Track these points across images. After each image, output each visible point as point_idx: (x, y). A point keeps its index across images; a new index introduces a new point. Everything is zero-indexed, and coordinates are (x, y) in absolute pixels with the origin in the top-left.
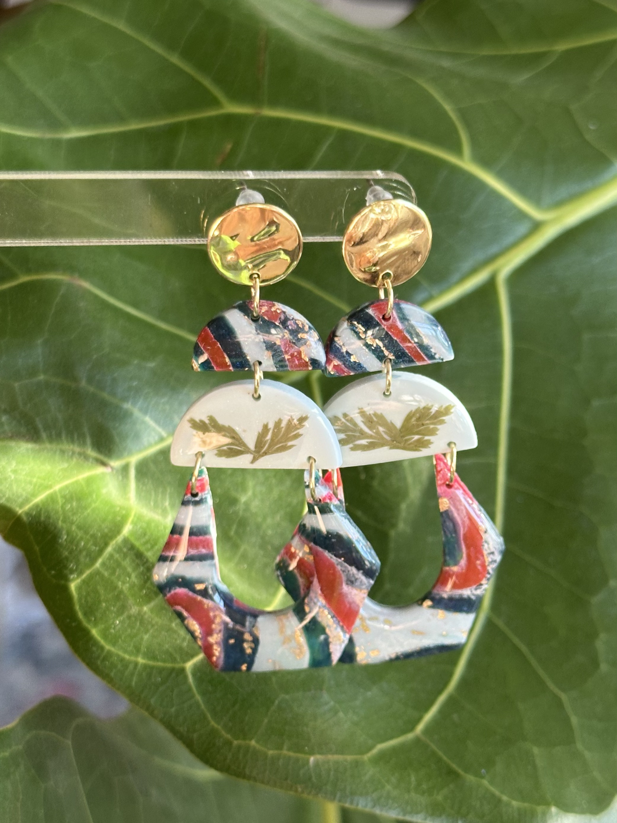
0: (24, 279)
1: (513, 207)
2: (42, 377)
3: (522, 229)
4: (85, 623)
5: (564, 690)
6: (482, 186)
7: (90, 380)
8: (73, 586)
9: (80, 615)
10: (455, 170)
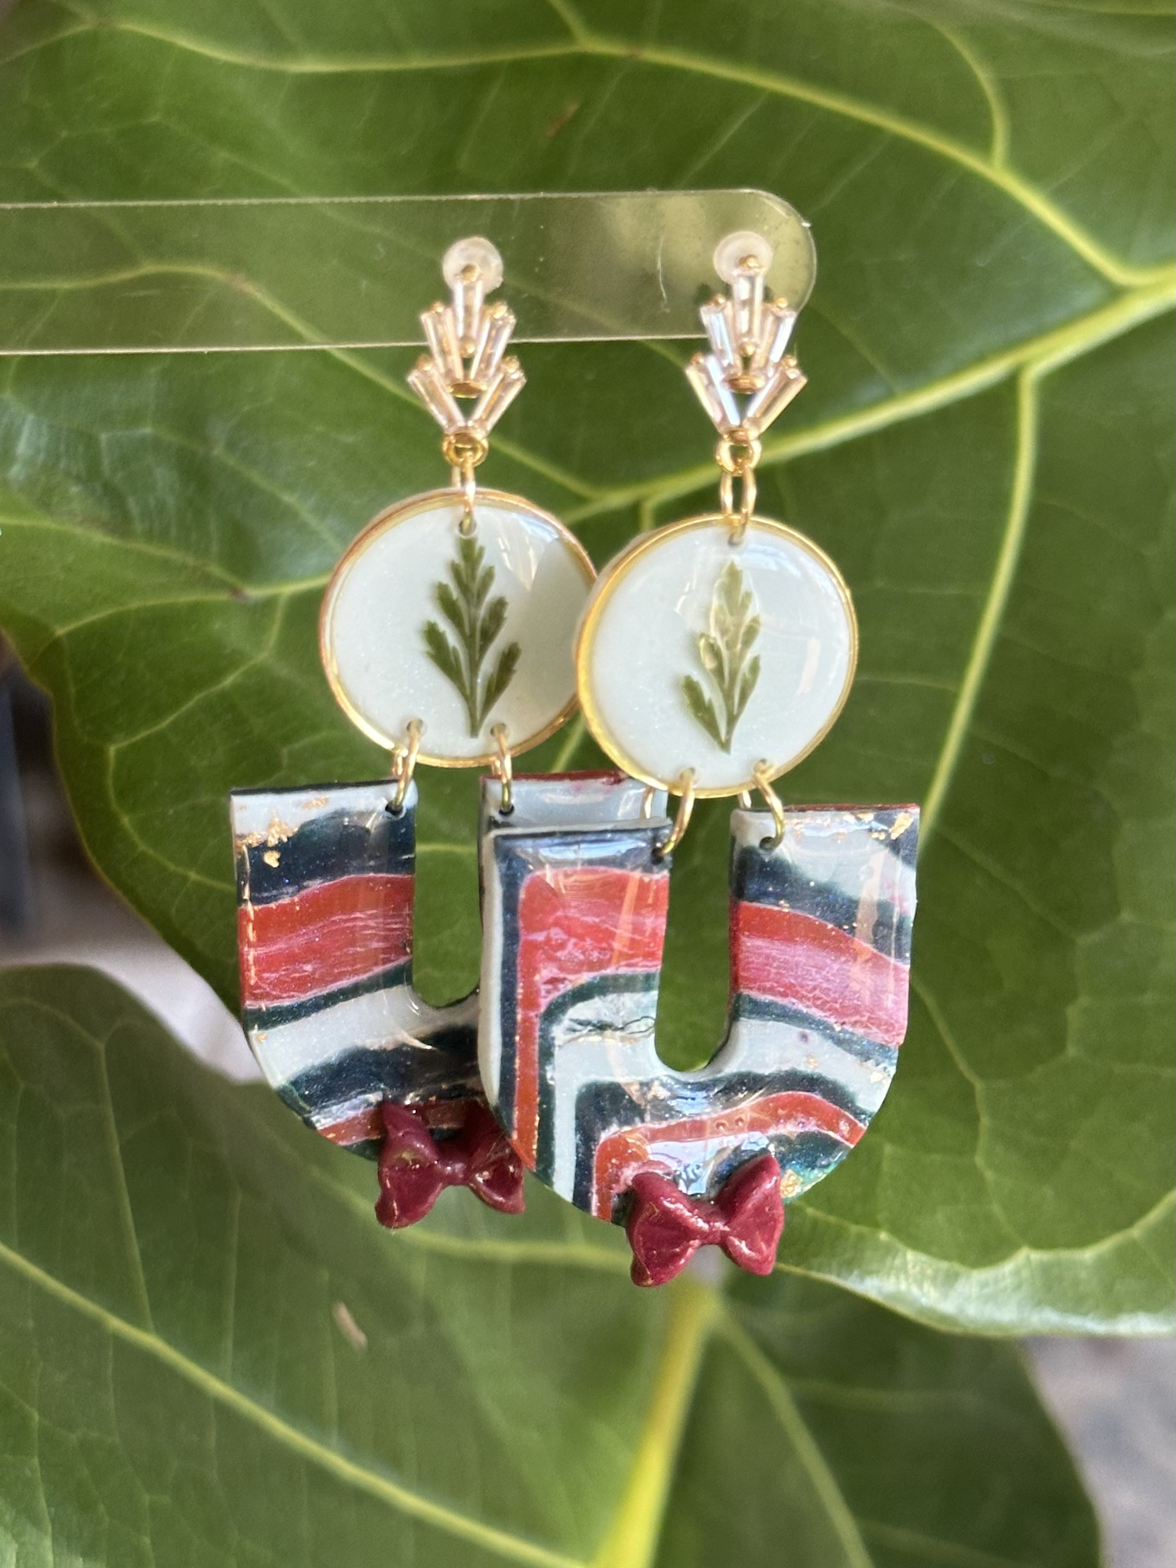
0: (149, 268)
1: (1076, 256)
2: (147, 430)
3: (1085, 297)
4: (115, 806)
5: (983, 1075)
6: (1019, 211)
7: (231, 445)
8: (112, 750)
9: (112, 794)
10: (970, 181)
